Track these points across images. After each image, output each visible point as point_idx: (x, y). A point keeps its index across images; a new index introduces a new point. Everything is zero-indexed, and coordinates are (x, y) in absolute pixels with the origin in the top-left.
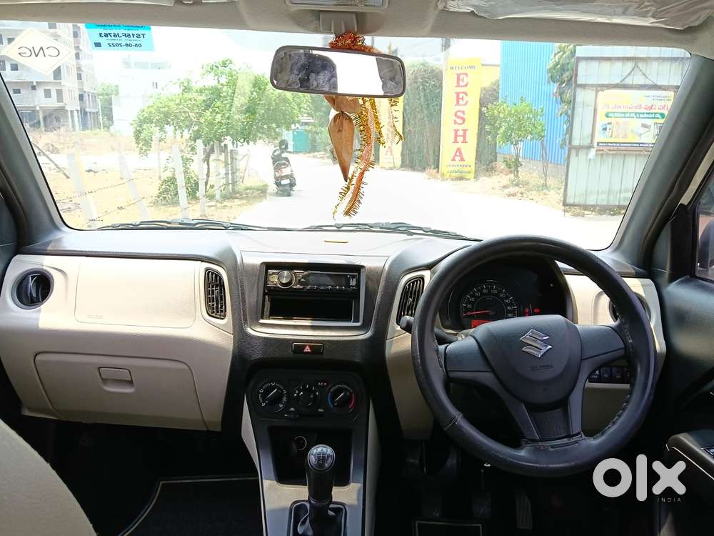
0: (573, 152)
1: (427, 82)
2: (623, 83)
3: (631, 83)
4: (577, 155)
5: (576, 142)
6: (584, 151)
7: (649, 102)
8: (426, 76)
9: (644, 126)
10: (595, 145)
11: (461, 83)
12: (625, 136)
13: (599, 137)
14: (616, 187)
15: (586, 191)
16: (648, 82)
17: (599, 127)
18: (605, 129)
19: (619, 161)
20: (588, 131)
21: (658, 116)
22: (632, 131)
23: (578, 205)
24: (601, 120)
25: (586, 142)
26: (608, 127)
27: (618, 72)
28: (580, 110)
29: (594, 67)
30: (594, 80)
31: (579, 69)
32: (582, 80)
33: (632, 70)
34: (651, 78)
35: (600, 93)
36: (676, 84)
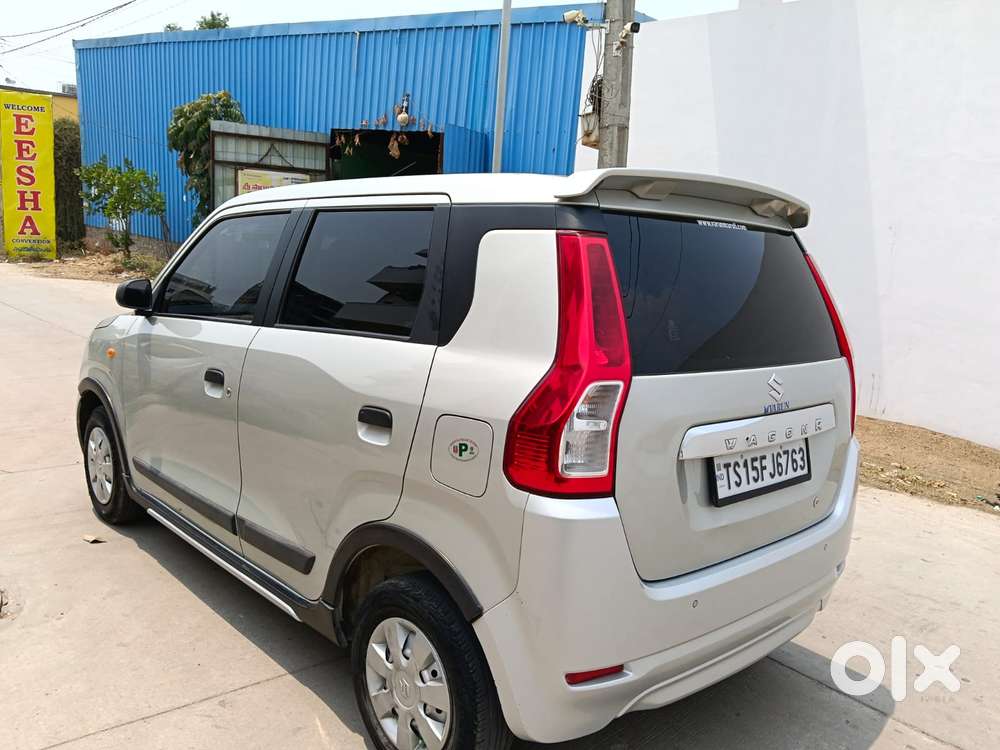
2: (261, 163)
3: (268, 164)
11: (24, 129)
16: (285, 164)
27: (255, 152)
28: (221, 188)
29: (231, 144)
30: (231, 157)
31: (219, 144)
32: (219, 156)
33: (270, 150)
34: (288, 160)
35: (239, 171)
36: (310, 167)
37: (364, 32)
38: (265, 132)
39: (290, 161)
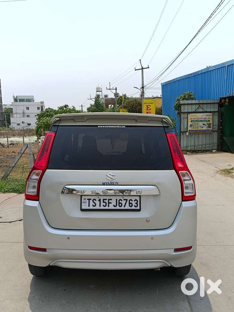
0: (181, 134)
1: (137, 107)
2: (196, 111)
3: (198, 111)
4: (183, 134)
5: (182, 130)
6: (185, 133)
7: (205, 117)
8: (137, 105)
9: (203, 124)
10: (188, 131)
11: (148, 109)
12: (198, 128)
13: (189, 129)
14: (196, 144)
15: (187, 146)
16: (204, 111)
17: (189, 125)
18: (191, 126)
19: (197, 136)
20: (186, 126)
21: (208, 121)
22: (200, 126)
23: (185, 150)
24: (190, 123)
25: (186, 130)
26: (192, 125)
27: (194, 108)
28: (183, 120)
29: (186, 107)
30: (186, 111)
31: (182, 107)
32: (182, 111)
33: (199, 107)
34: (205, 109)
35: (189, 115)
36: (213, 111)
37: (229, 65)
38: (197, 102)
39: (205, 110)
